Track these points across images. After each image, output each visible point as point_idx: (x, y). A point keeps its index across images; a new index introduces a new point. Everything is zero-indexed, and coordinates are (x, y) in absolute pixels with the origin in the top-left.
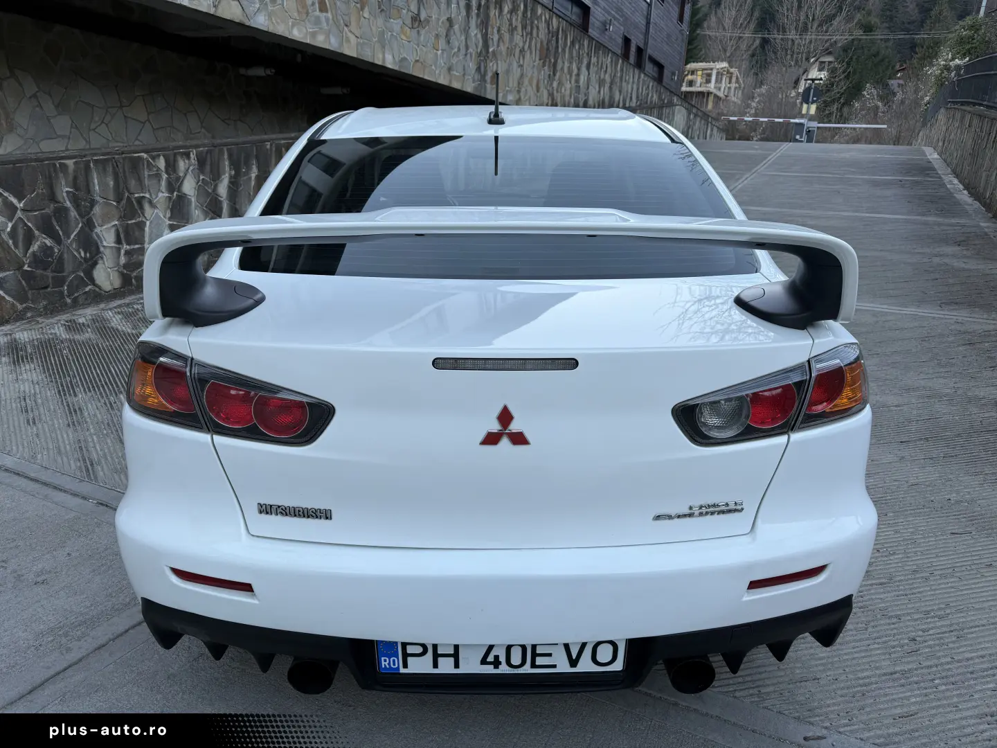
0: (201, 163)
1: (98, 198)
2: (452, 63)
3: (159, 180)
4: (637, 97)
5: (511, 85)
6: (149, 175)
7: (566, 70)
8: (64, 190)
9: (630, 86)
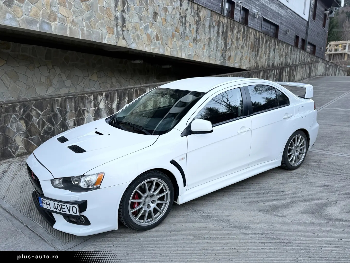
0: (107, 97)
1: (68, 110)
2: (211, 54)
3: (91, 104)
4: (299, 60)
5: (237, 60)
6: (87, 102)
7: (263, 52)
8: (57, 108)
9: (295, 56)
